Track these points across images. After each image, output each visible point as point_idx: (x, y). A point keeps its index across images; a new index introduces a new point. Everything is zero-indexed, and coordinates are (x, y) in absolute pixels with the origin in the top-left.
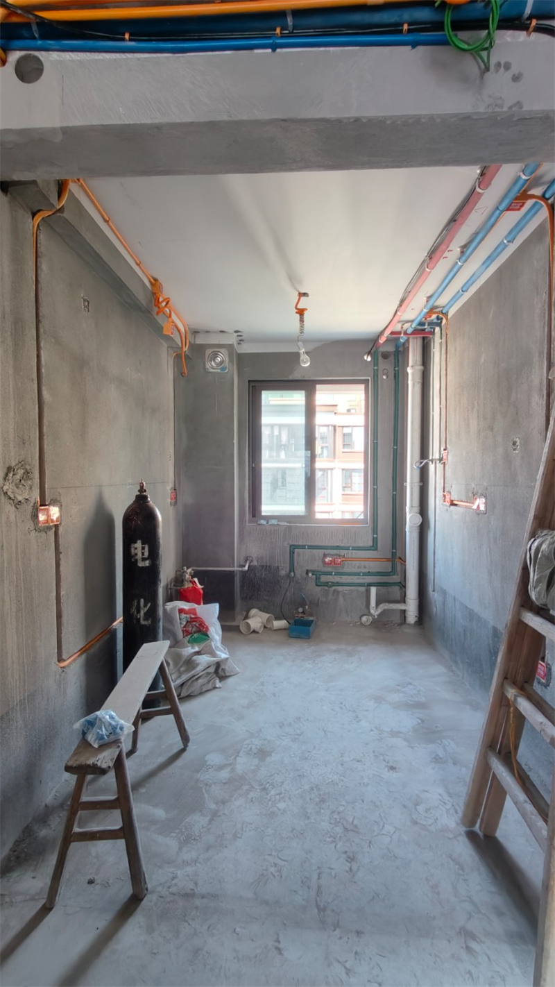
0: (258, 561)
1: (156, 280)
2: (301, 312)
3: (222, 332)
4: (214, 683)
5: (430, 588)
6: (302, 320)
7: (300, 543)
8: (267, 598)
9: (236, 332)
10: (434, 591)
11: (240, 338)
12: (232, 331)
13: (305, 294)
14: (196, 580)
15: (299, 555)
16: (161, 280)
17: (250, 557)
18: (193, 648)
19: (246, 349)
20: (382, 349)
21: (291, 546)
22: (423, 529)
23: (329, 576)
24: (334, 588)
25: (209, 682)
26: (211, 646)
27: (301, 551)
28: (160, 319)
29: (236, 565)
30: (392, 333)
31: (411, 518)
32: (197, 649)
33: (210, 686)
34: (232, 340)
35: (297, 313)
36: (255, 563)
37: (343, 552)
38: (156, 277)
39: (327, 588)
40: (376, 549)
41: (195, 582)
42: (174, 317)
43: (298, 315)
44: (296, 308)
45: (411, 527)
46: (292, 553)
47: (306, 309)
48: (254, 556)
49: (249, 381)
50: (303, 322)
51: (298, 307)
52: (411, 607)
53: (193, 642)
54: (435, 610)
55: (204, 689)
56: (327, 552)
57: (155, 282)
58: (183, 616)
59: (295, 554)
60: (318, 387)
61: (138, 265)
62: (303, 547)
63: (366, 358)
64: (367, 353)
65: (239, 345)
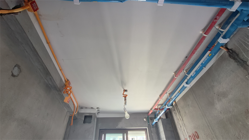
1: (68, 80)
3: (92, 108)
6: (125, 100)
9: (97, 108)
11: (99, 111)
12: (96, 108)
13: (126, 91)
16: (70, 80)
19: (100, 116)
20: (150, 116)
28: (65, 95)
30: (155, 109)
34: (95, 111)
38: (68, 79)
42: (71, 95)
44: (123, 95)
49: (100, 129)
57: (67, 81)
60: (129, 132)
61: (60, 70)
63: (145, 120)
64: (145, 118)
65: (98, 114)
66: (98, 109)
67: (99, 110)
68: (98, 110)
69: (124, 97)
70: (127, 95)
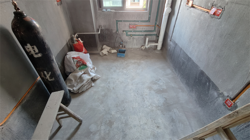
0: (104, 27)
4: (91, 84)
5: (169, 40)
7: (120, 20)
8: (109, 41)
10: (170, 41)
14: (79, 39)
15: (120, 24)
17: (101, 25)
18: (81, 72)
21: (116, 21)
22: (171, 15)
23: (131, 33)
24: (133, 37)
25: (89, 85)
26: (88, 70)
27: (120, 22)
29: (95, 32)
31: (167, 10)
32: (83, 72)
33: (90, 86)
36: (103, 28)
37: (137, 23)
39: (130, 37)
40: (150, 22)
41: (79, 40)
45: (166, 14)
46: (117, 24)
48: (102, 25)
52: (159, 45)
53: (81, 69)
54: (169, 48)
55: (88, 88)
56: (131, 23)
58: (75, 60)
59: (119, 24)
62: (121, 21)
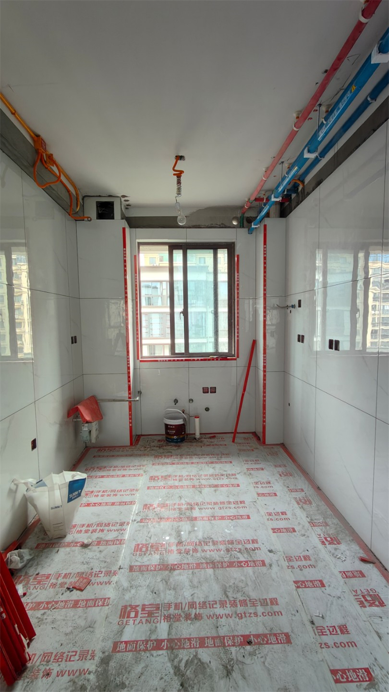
1: (38, 136)
2: (179, 175)
3: (110, 196)
9: (124, 196)
11: (127, 203)
12: (119, 196)
13: (180, 158)
16: (42, 135)
19: (133, 213)
20: (246, 215)
30: (255, 200)
35: (174, 174)
38: (37, 132)
43: (175, 177)
44: (174, 170)
47: (183, 172)
50: (180, 183)
51: (176, 169)
57: (37, 138)
61: (13, 114)
63: (235, 223)
64: (235, 218)
65: (126, 208)
66: (126, 198)
67: (128, 201)
68: (125, 201)
69: (176, 177)
70: (182, 172)
